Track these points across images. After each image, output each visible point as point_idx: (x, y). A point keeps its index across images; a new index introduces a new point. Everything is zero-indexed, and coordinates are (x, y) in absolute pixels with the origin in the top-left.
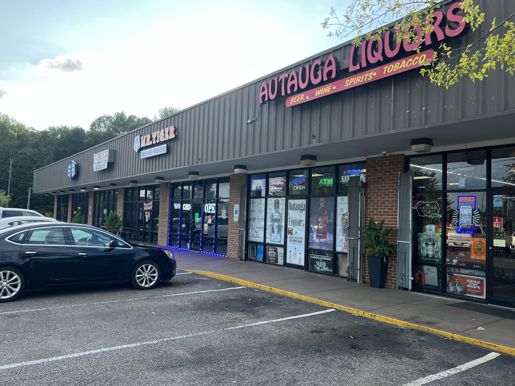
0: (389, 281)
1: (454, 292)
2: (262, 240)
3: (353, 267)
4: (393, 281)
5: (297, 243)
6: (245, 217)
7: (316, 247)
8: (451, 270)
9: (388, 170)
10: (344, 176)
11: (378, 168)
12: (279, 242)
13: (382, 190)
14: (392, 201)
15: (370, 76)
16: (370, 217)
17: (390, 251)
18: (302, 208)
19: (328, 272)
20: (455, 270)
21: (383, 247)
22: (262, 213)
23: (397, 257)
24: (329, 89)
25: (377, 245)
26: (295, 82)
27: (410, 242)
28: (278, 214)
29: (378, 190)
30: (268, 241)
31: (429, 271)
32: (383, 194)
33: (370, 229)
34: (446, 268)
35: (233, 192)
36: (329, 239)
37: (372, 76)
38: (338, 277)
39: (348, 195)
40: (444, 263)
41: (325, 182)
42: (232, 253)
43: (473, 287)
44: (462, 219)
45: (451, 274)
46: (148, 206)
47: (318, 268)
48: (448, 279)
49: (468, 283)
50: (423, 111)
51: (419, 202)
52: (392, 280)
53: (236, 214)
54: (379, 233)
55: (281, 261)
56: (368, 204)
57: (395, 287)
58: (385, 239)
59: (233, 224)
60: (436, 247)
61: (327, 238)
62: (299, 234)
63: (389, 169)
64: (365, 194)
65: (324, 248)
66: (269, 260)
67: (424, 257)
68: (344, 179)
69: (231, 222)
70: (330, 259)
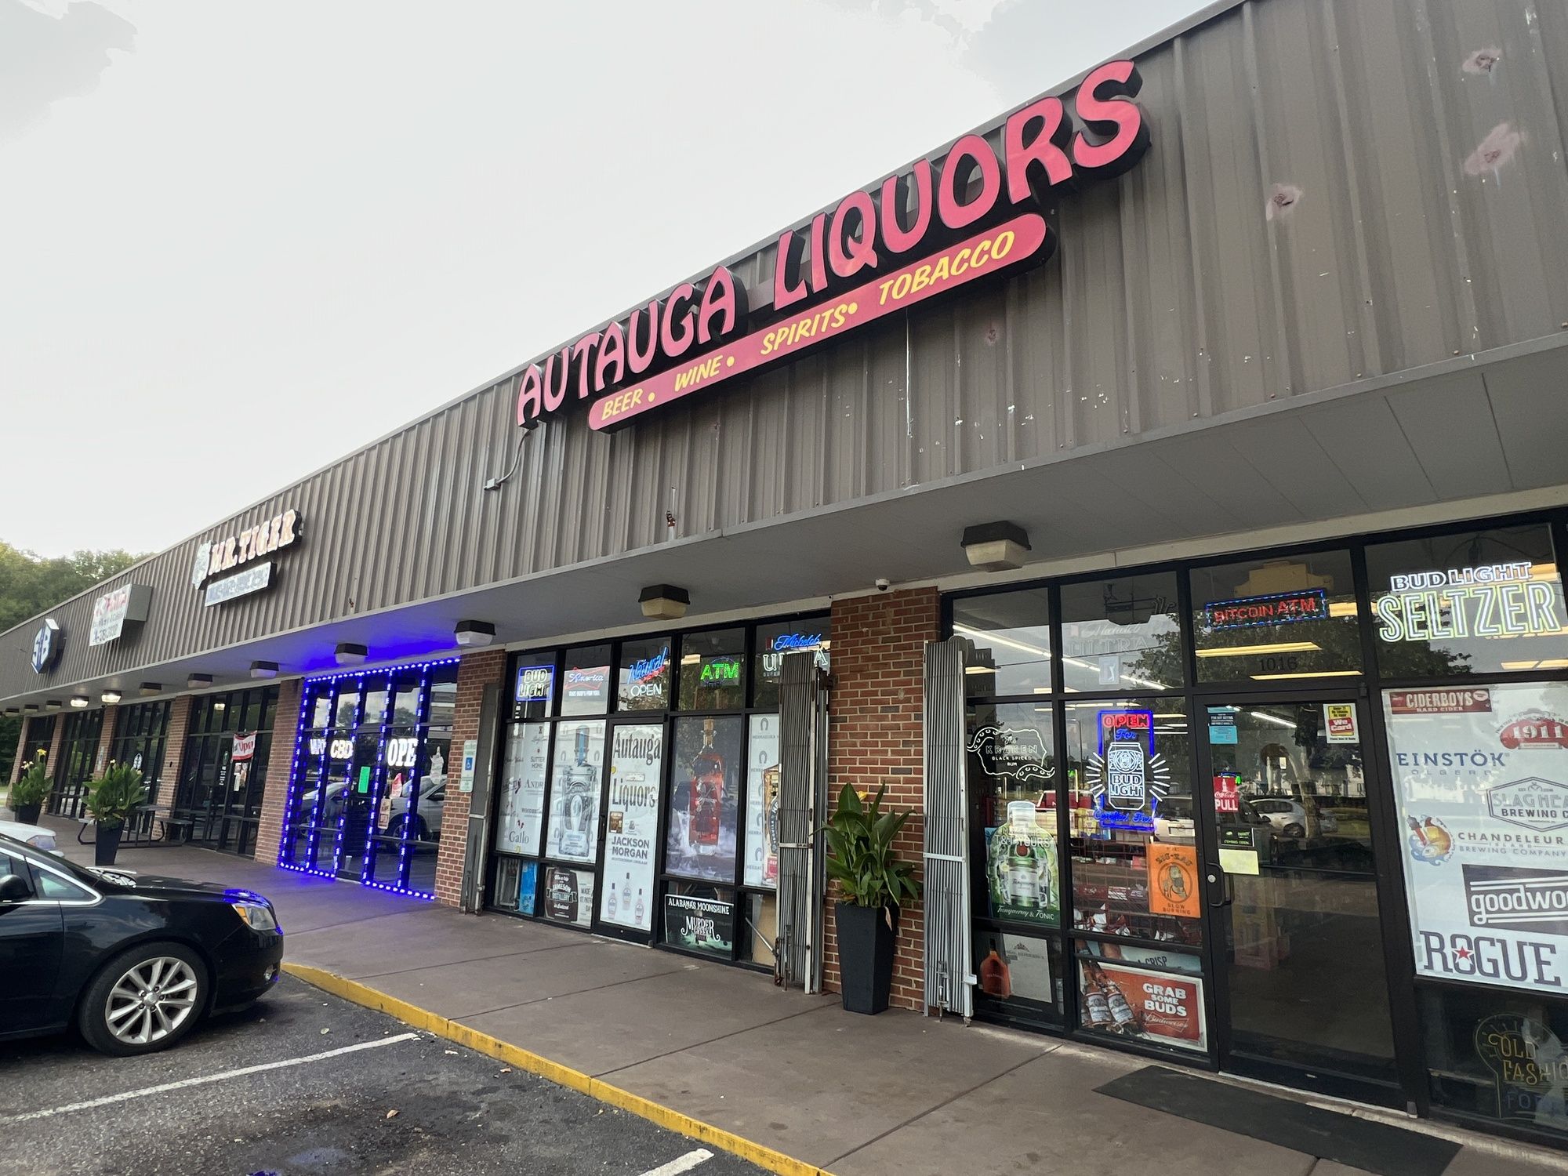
0: (901, 986)
1: (1105, 1026)
2: (535, 851)
3: (791, 941)
4: (914, 987)
5: (634, 859)
6: (489, 778)
7: (687, 872)
8: (1089, 951)
9: (892, 634)
10: (770, 654)
11: (864, 630)
12: (582, 855)
13: (875, 693)
14: (906, 727)
15: (837, 315)
16: (842, 779)
17: (903, 888)
18: (652, 753)
19: (719, 951)
20: (1102, 952)
21: (882, 877)
22: (540, 765)
23: (925, 905)
24: (715, 366)
25: (863, 868)
26: (617, 355)
27: (962, 859)
28: (584, 770)
29: (864, 694)
30: (552, 852)
31: (1020, 951)
32: (879, 707)
33: (845, 816)
34: (1074, 945)
35: (464, 706)
36: (725, 848)
37: (846, 315)
38: (747, 967)
39: (781, 711)
40: (1068, 928)
41: (717, 672)
42: (448, 890)
43: (1162, 1010)
44: (1116, 785)
45: (1092, 964)
46: (245, 747)
47: (691, 939)
48: (1083, 982)
49: (1148, 996)
50: (1010, 418)
51: (984, 731)
52: (909, 983)
53: (467, 769)
54: (870, 830)
55: (584, 917)
56: (837, 736)
57: (922, 1007)
58: (888, 847)
59: (458, 799)
60: (1043, 874)
61: (719, 842)
62: (639, 832)
63: (897, 630)
64: (828, 708)
65: (710, 875)
66: (553, 911)
67: (1007, 906)
68: (770, 665)
69: (452, 793)
70: (725, 911)
